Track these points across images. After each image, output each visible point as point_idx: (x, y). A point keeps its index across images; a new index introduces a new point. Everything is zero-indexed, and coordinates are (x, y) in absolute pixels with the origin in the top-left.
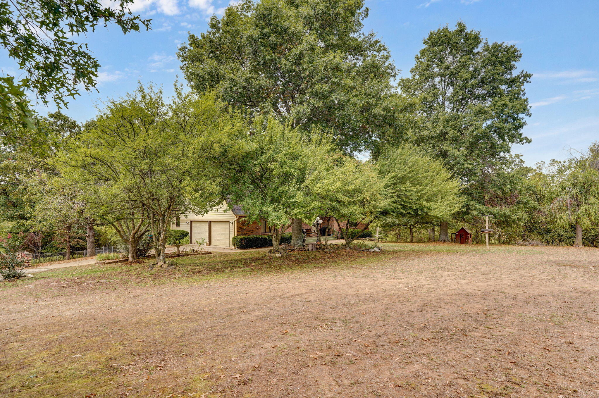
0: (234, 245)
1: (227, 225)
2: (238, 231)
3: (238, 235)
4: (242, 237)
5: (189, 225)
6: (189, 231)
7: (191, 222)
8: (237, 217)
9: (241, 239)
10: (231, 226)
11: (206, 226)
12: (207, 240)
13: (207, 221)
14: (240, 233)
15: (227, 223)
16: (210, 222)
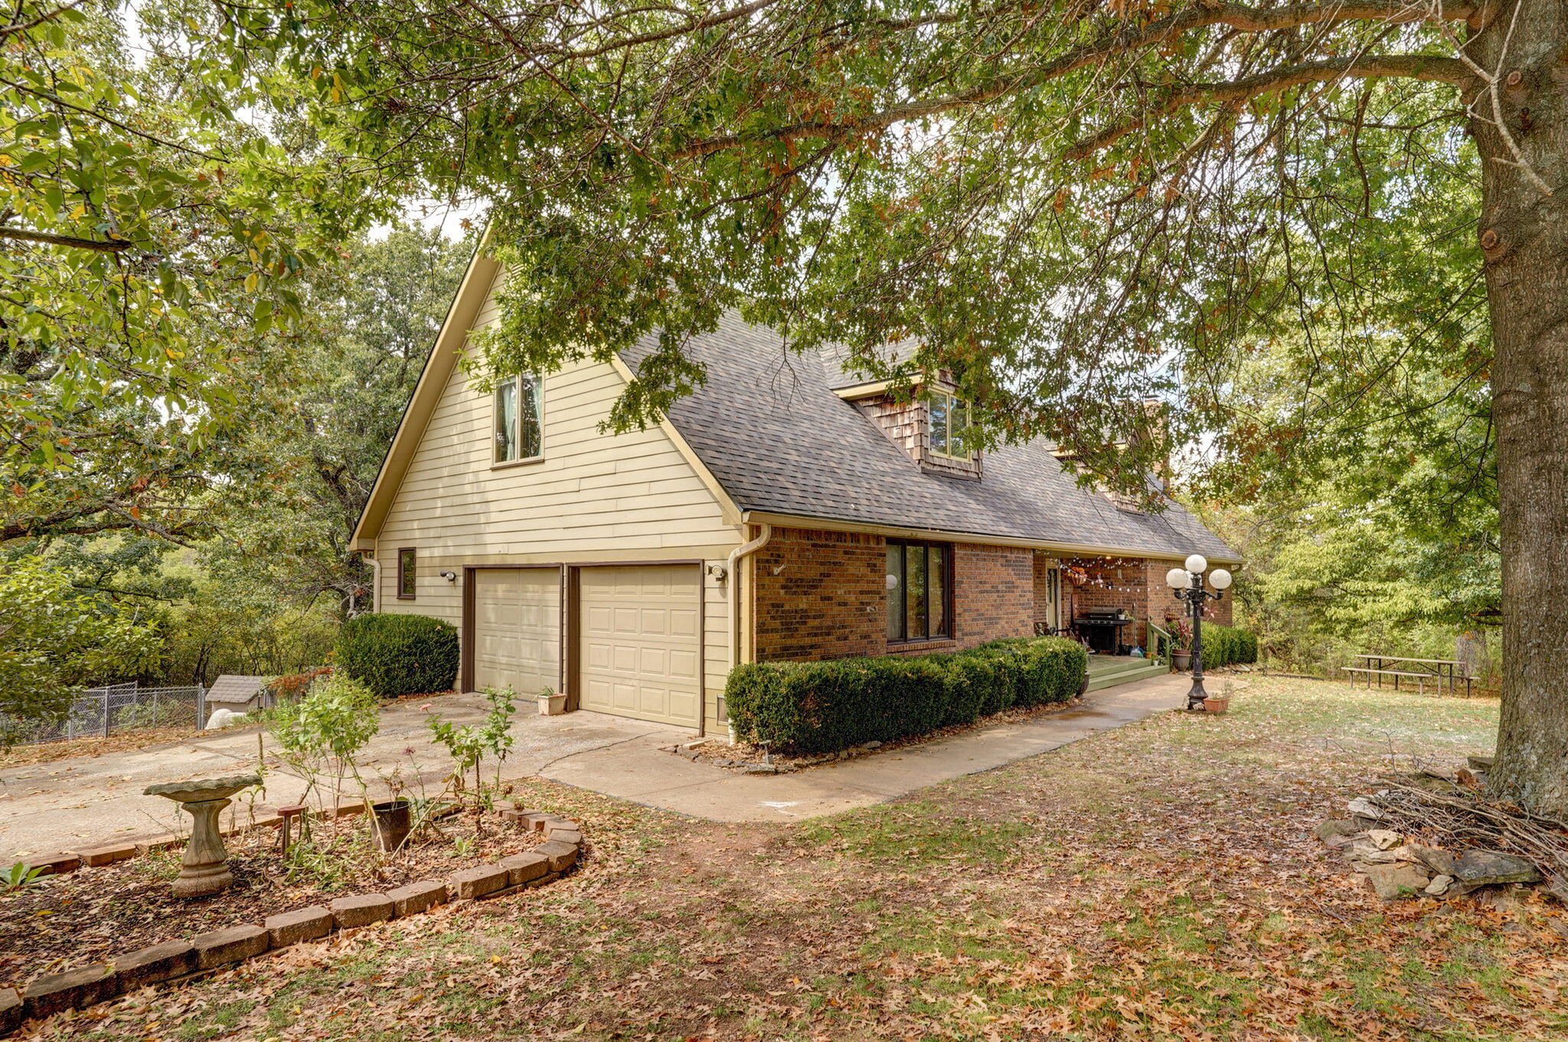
0: (743, 729)
1: (683, 593)
2: (762, 629)
3: (762, 654)
4: (793, 670)
5: (460, 591)
6: (458, 623)
7: (470, 572)
8: (755, 531)
9: (799, 691)
10: (712, 594)
11: (553, 594)
12: (554, 682)
13: (556, 568)
14: (776, 640)
15: (681, 574)
16: (575, 571)
